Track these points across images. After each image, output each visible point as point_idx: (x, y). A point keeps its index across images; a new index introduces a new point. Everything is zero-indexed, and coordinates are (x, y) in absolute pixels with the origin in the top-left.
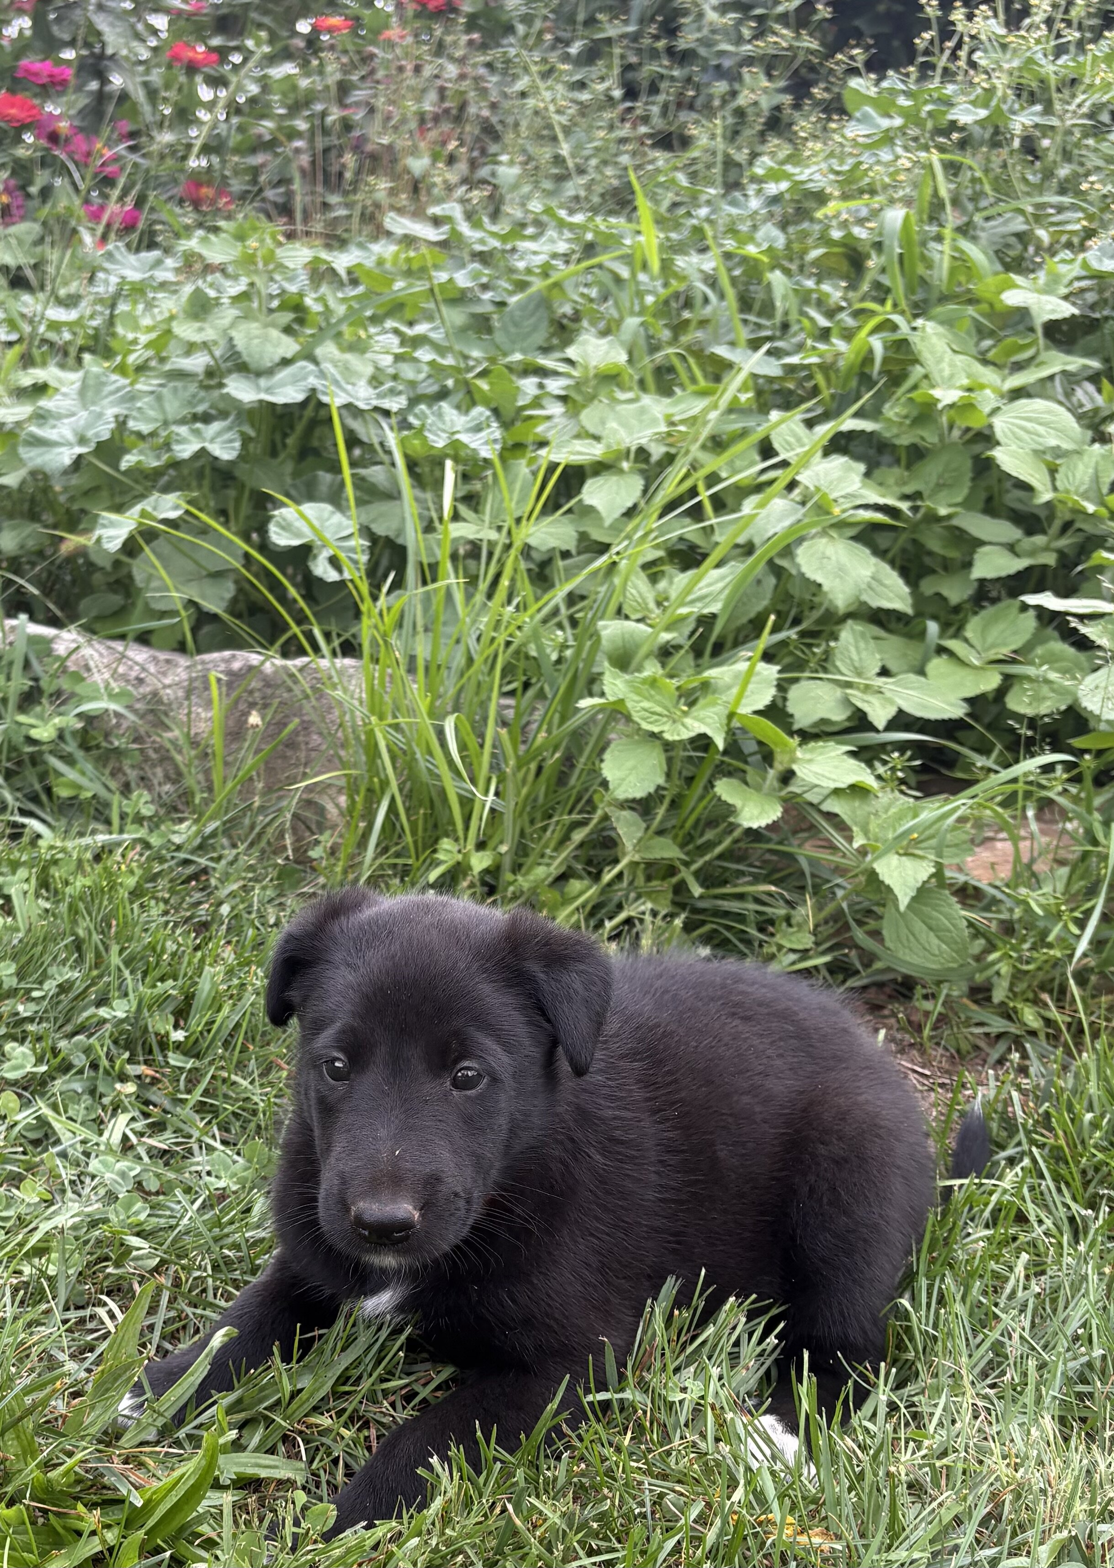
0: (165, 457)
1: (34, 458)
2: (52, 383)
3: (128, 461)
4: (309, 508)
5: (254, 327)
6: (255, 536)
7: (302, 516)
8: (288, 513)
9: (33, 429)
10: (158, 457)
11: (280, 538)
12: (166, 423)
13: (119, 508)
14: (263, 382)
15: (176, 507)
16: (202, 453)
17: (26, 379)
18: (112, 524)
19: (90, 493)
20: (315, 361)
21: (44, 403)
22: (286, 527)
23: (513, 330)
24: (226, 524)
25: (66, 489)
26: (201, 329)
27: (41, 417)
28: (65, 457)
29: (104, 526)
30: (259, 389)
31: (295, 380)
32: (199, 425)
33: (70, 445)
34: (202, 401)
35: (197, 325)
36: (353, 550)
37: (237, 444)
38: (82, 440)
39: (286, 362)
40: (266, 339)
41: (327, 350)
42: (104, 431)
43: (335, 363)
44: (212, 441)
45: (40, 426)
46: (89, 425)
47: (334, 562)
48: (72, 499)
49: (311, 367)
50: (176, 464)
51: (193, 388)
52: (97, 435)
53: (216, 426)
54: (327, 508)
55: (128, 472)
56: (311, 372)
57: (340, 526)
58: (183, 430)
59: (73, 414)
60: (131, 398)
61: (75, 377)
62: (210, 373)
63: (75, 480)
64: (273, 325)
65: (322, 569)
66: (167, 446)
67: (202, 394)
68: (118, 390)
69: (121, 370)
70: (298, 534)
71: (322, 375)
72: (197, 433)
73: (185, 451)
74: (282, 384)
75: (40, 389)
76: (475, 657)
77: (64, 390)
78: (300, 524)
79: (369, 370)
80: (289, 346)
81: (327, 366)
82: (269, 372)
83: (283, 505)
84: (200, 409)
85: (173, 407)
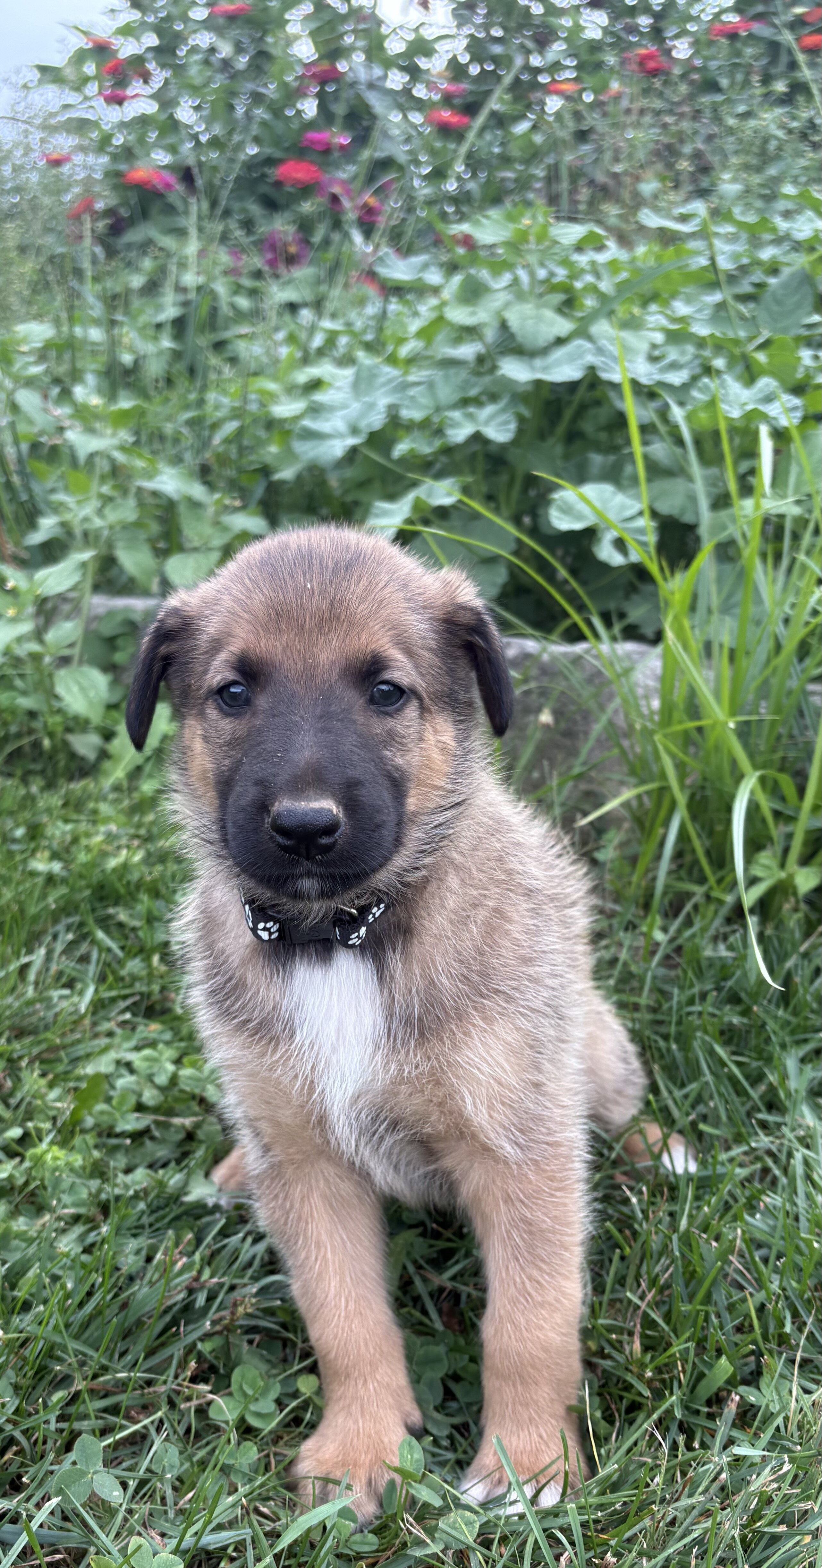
0: (437, 443)
1: (307, 451)
2: (326, 378)
3: (401, 449)
4: (591, 490)
5: (528, 308)
6: (527, 520)
7: (584, 499)
8: (567, 494)
9: (307, 423)
10: (430, 444)
11: (561, 523)
12: (438, 409)
13: (392, 497)
14: (538, 362)
15: (449, 494)
16: (477, 437)
17: (303, 376)
18: (385, 514)
19: (363, 484)
20: (590, 338)
21: (319, 397)
22: (567, 510)
23: (775, 308)
24: (497, 511)
25: (343, 481)
26: (473, 314)
27: (315, 410)
28: (337, 448)
29: (377, 516)
30: (533, 369)
31: (571, 359)
32: (471, 410)
33: (340, 436)
34: (474, 385)
35: (471, 309)
36: (642, 531)
37: (513, 426)
38: (354, 431)
39: (560, 341)
40: (540, 319)
41: (602, 328)
42: (377, 420)
43: (611, 340)
44: (487, 422)
45: (315, 419)
46: (363, 415)
47: (620, 545)
48: (346, 492)
49: (588, 345)
50: (448, 450)
51: (463, 374)
52: (369, 425)
53: (489, 410)
54: (607, 488)
55: (402, 461)
56: (589, 350)
57: (623, 507)
58: (456, 415)
59: (344, 407)
60: (404, 386)
61: (348, 373)
62: (481, 359)
63: (349, 473)
64: (545, 305)
65: (606, 553)
66: (439, 432)
67: (474, 379)
68: (390, 381)
69: (392, 360)
70: (580, 517)
71: (600, 351)
72: (471, 417)
73: (460, 434)
74: (558, 363)
75: (316, 385)
76: (784, 642)
77: (338, 384)
78: (581, 507)
79: (644, 347)
80: (563, 326)
81: (604, 342)
82: (544, 351)
83: (558, 487)
84: (473, 392)
85: (446, 393)
